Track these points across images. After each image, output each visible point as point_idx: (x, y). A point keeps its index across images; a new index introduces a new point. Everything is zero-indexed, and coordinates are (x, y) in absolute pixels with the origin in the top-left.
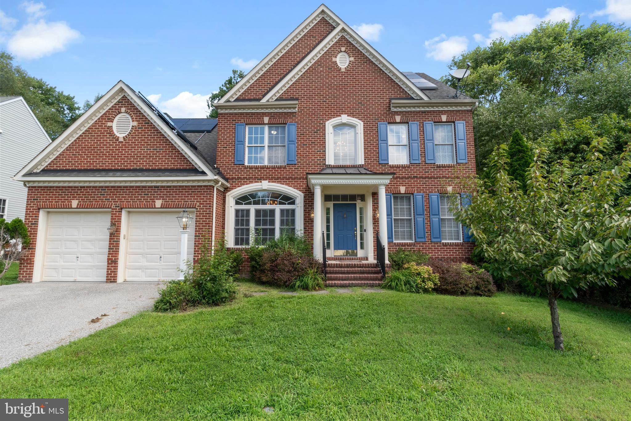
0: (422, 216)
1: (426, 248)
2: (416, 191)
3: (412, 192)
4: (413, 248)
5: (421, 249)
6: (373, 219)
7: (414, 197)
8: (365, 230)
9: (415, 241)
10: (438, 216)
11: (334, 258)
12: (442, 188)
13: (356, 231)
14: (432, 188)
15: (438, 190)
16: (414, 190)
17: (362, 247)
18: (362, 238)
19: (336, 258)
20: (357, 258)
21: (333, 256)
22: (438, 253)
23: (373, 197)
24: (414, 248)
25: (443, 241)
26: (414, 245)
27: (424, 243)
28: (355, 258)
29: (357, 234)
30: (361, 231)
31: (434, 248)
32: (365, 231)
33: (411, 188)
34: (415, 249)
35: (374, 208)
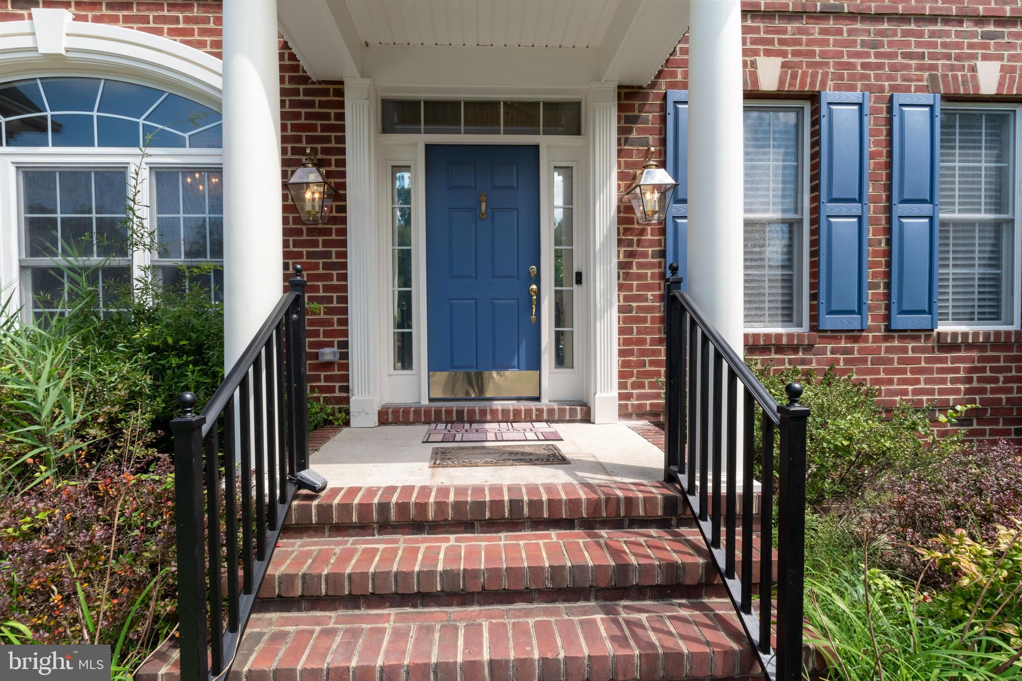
0: (855, 208)
1: (864, 361)
2: (830, 83)
3: (813, 84)
4: (803, 362)
5: (842, 365)
6: (621, 221)
7: (824, 111)
8: (579, 276)
9: (813, 328)
10: (926, 208)
11: (427, 411)
12: (952, 68)
13: (537, 280)
14: (907, 67)
15: (933, 78)
16: (825, 75)
17: (561, 360)
18: (561, 316)
19: (438, 412)
20: (540, 411)
21: (425, 402)
22: (917, 381)
23: (621, 108)
24: (810, 362)
25: (943, 327)
26: (809, 348)
27: (855, 335)
28: (528, 412)
29: (538, 293)
30: (558, 282)
31: (901, 361)
32: (579, 281)
33: (809, 65)
34: (814, 365)
35: (628, 165)
